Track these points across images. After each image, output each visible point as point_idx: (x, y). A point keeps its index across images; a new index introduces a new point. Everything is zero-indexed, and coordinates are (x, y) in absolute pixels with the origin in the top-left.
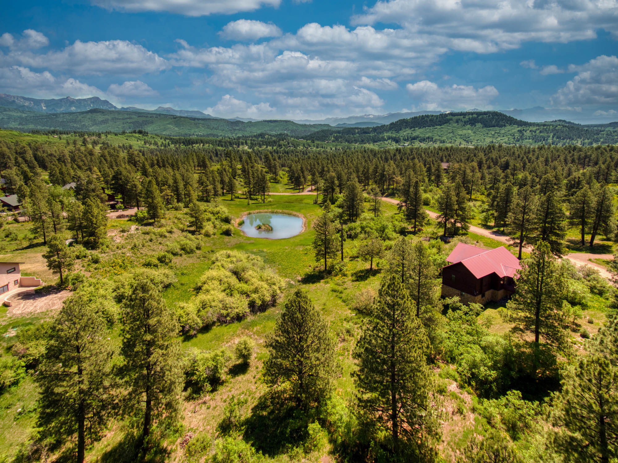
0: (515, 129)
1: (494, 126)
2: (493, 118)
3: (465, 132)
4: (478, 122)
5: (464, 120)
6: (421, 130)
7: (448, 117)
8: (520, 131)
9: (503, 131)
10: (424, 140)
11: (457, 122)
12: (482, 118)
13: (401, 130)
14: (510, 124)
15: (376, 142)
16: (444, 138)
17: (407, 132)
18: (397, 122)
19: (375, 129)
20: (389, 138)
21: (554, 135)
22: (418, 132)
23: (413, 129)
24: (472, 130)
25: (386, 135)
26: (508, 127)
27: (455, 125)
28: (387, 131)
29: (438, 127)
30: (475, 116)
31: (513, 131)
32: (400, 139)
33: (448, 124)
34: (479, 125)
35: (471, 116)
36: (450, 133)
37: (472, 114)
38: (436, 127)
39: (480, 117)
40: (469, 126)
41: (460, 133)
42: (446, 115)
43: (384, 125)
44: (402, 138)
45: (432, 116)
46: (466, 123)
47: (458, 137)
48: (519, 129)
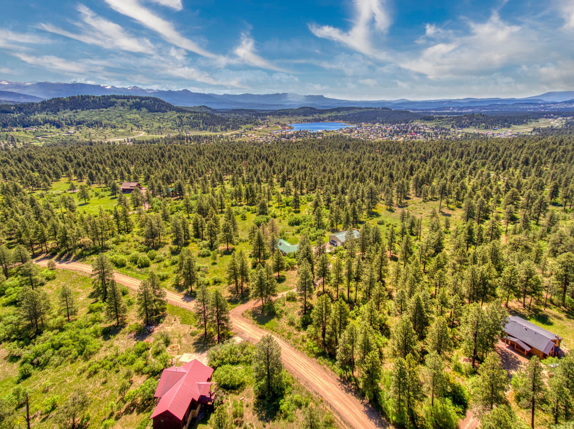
0: (175, 115)
1: (157, 112)
2: (155, 104)
3: (132, 116)
4: (143, 107)
5: (128, 103)
6: (86, 112)
7: (113, 100)
8: (178, 117)
9: (166, 117)
10: (92, 125)
11: (123, 105)
12: (145, 103)
13: (59, 110)
14: (170, 110)
16: (114, 122)
17: (68, 114)
18: (50, 100)
19: (20, 108)
20: (46, 122)
21: (203, 121)
22: (82, 115)
23: (74, 111)
24: (139, 114)
25: (40, 116)
26: (169, 113)
27: (122, 108)
28: (40, 112)
29: (104, 110)
30: (138, 100)
33: (114, 107)
34: (144, 110)
35: (134, 100)
36: (118, 116)
37: (135, 98)
38: (101, 109)
39: (143, 102)
40: (135, 110)
41: (129, 117)
42: (109, 97)
43: (33, 104)
44: (63, 122)
45: (94, 97)
46: (131, 107)
47: (127, 121)
48: (178, 115)
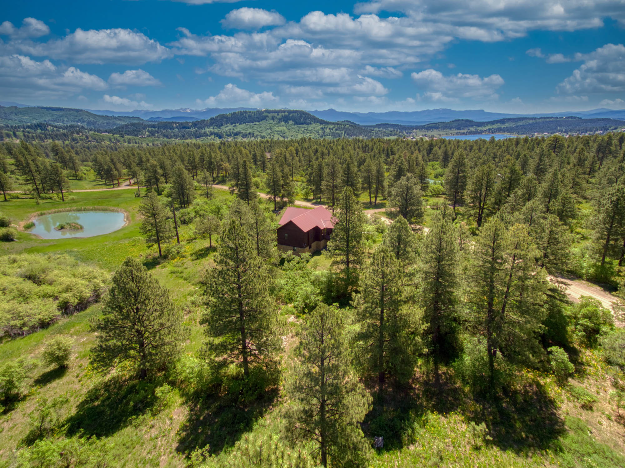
0: (318, 127)
1: (303, 124)
2: (301, 116)
3: (280, 128)
4: (290, 120)
5: (278, 117)
6: (242, 126)
7: (265, 114)
8: (322, 128)
9: (310, 129)
10: (246, 135)
11: (273, 118)
12: (293, 116)
13: (222, 125)
14: (315, 123)
15: (198, 137)
16: (264, 134)
17: (229, 128)
18: (217, 117)
19: (195, 125)
20: (212, 134)
21: (345, 132)
22: (239, 128)
23: (234, 125)
24: (286, 127)
25: (208, 130)
26: (313, 125)
27: (272, 121)
28: (209, 126)
29: (257, 123)
30: (287, 114)
31: (317, 128)
32: (223, 135)
33: (265, 121)
34: (291, 122)
35: (283, 114)
36: (268, 129)
37: (284, 112)
38: (255, 123)
39: (291, 115)
40: (283, 123)
41: (277, 129)
42: (262, 112)
43: (204, 120)
44: (224, 134)
45: (250, 112)
46: (280, 120)
47: (275, 133)
48: (321, 126)
